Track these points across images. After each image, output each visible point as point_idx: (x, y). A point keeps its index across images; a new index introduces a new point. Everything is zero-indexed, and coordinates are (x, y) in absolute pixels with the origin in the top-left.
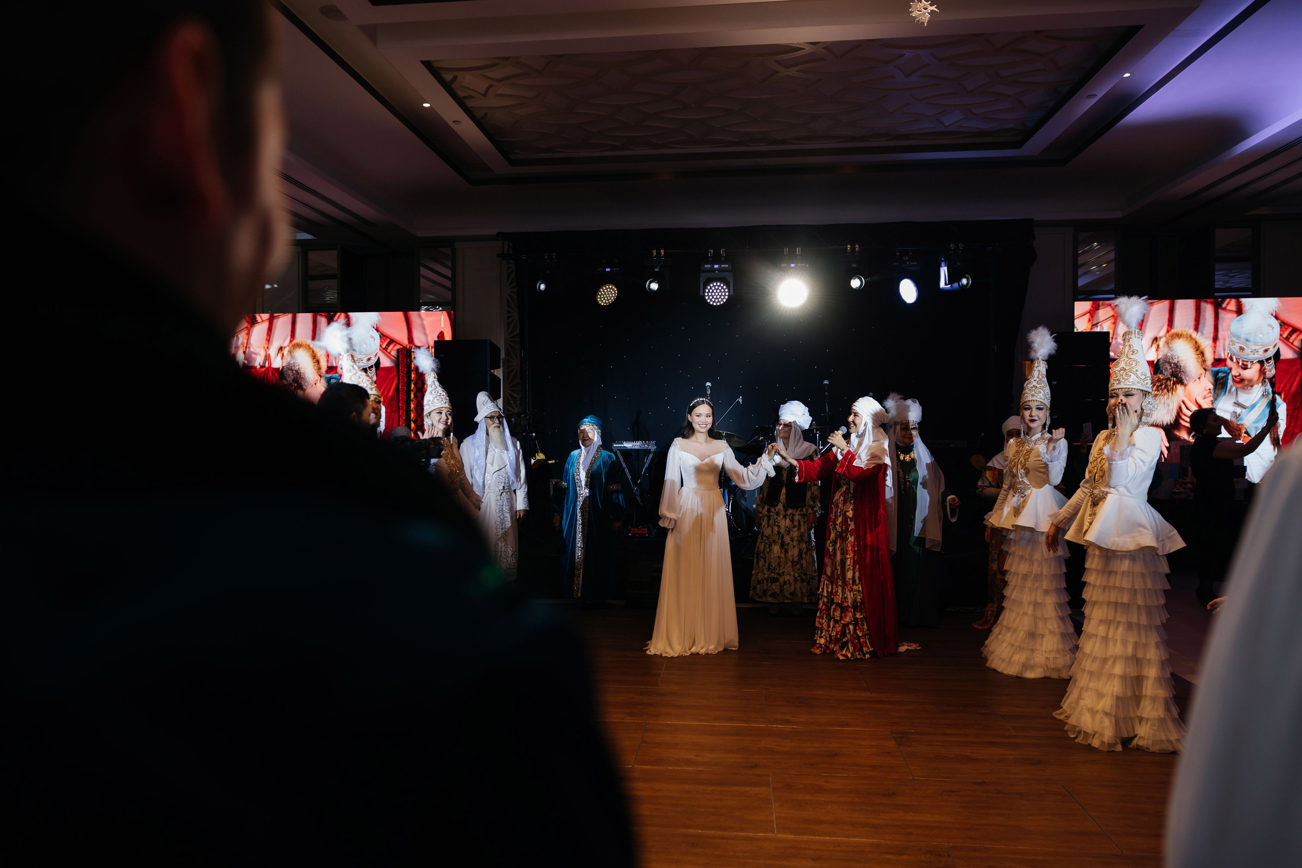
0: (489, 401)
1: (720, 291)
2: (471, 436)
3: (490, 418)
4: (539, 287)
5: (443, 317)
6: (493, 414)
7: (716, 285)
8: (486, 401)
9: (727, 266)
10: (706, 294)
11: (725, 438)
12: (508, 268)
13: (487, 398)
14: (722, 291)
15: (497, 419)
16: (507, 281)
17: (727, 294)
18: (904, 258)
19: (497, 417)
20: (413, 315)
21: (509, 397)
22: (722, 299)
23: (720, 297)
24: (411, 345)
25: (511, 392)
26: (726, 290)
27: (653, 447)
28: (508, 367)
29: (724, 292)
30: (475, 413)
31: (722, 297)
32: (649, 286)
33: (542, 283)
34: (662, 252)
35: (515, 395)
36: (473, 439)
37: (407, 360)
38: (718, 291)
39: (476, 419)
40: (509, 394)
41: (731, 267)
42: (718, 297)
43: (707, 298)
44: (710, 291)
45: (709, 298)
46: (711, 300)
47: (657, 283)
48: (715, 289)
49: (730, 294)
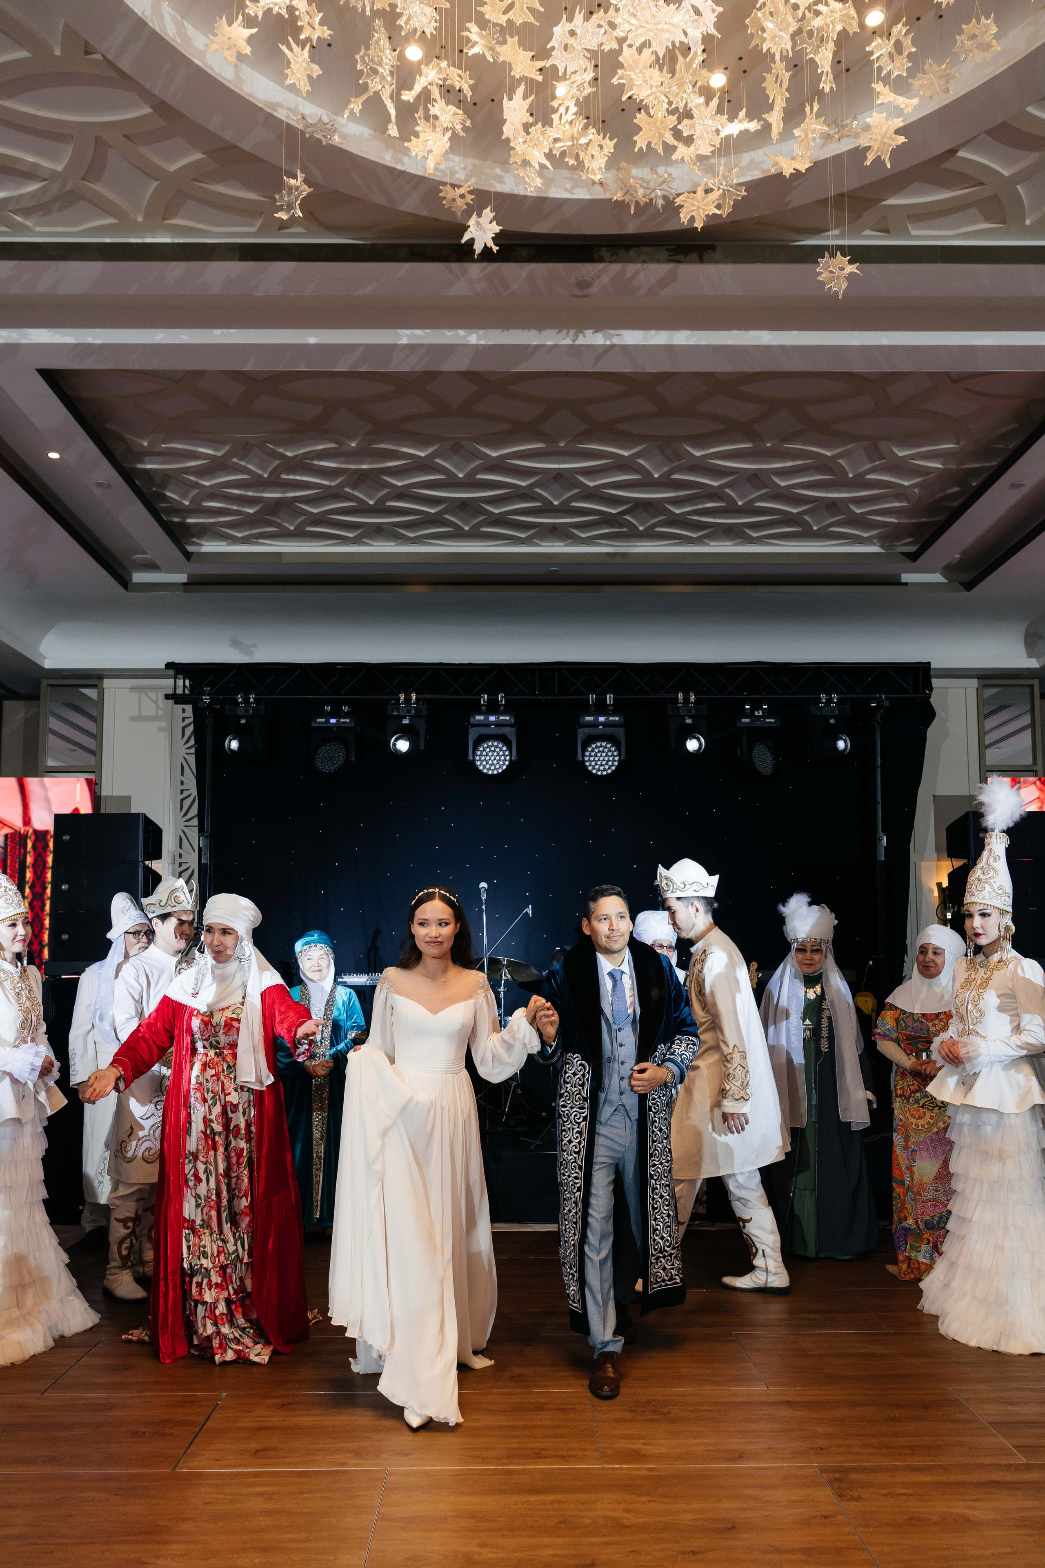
0: (132, 907)
1: (498, 754)
2: (98, 964)
3: (134, 933)
4: (229, 745)
5: (78, 786)
6: (139, 928)
7: (492, 746)
8: (127, 907)
9: (508, 718)
10: (478, 758)
11: (507, 968)
12: (184, 719)
13: (129, 903)
14: (501, 753)
15: (145, 936)
16: (183, 738)
17: (508, 758)
18: (756, 713)
19: (145, 933)
20: (32, 783)
22: (500, 765)
23: (491, 765)
24: (27, 828)
26: (507, 753)
29: (504, 755)
30: (109, 927)
31: (501, 763)
32: (394, 745)
33: (234, 739)
34: (414, 696)
36: (100, 967)
37: (20, 851)
38: (495, 754)
39: (109, 935)
41: (513, 721)
42: (495, 762)
43: (478, 763)
44: (484, 753)
45: (481, 764)
46: (484, 767)
47: (406, 740)
48: (490, 751)
49: (513, 758)
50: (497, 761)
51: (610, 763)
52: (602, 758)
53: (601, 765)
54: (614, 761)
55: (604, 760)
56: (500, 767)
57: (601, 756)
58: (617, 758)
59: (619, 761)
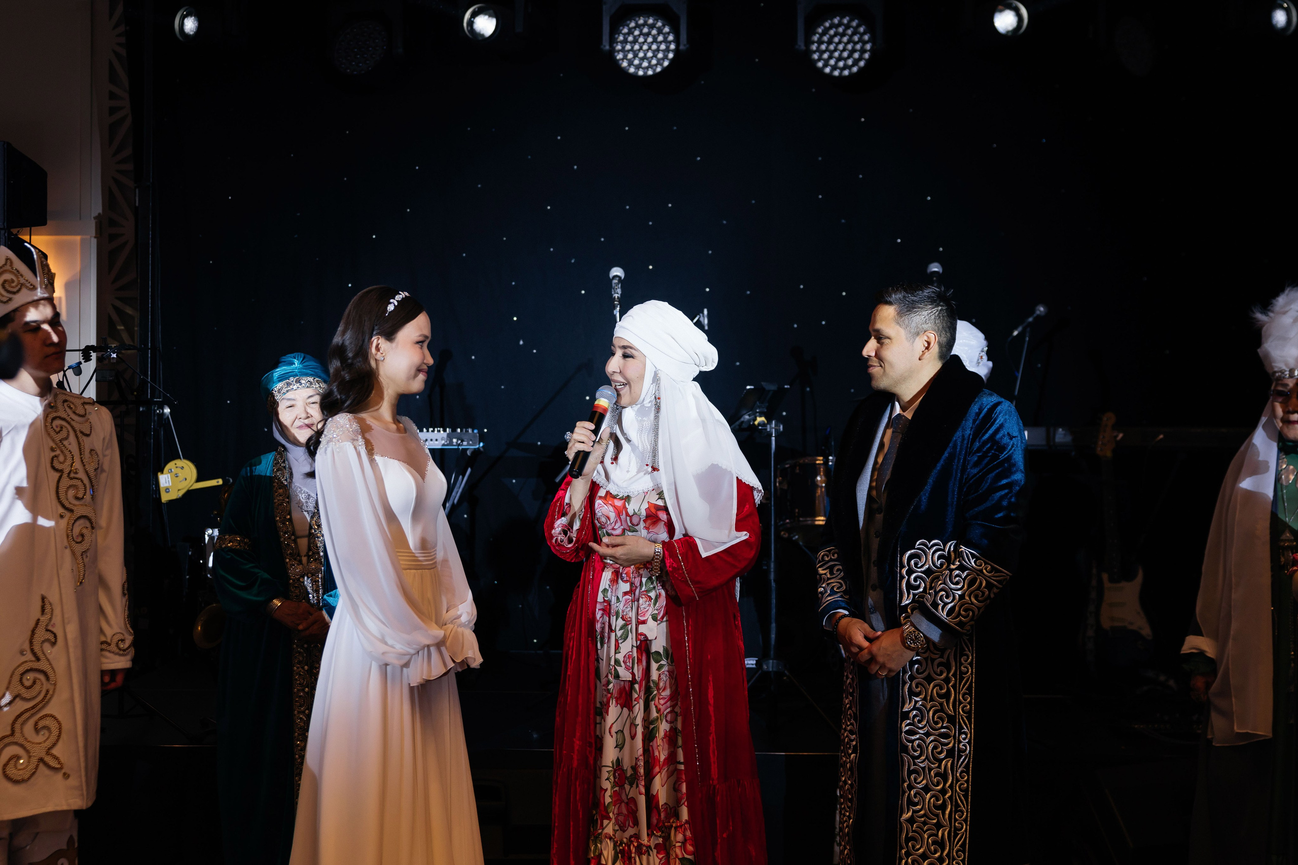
1: (655, 40)
4: (182, 25)
7: (644, 25)
10: (619, 48)
14: (661, 38)
17: (673, 47)
21: (115, 317)
22: (659, 60)
23: (642, 59)
25: (118, 304)
26: (671, 38)
27: (474, 444)
28: (112, 237)
29: (665, 40)
31: (661, 55)
32: (471, 23)
33: (189, 15)
35: (129, 311)
38: (649, 39)
40: (115, 308)
42: (650, 54)
43: (620, 56)
44: (630, 38)
45: (625, 57)
46: (631, 63)
47: (490, 16)
48: (641, 34)
49: (682, 47)
50: (654, 52)
51: (856, 55)
52: (841, 46)
53: (839, 59)
54: (863, 51)
55: (844, 50)
56: (659, 63)
57: (840, 42)
58: (868, 47)
59: (871, 50)
